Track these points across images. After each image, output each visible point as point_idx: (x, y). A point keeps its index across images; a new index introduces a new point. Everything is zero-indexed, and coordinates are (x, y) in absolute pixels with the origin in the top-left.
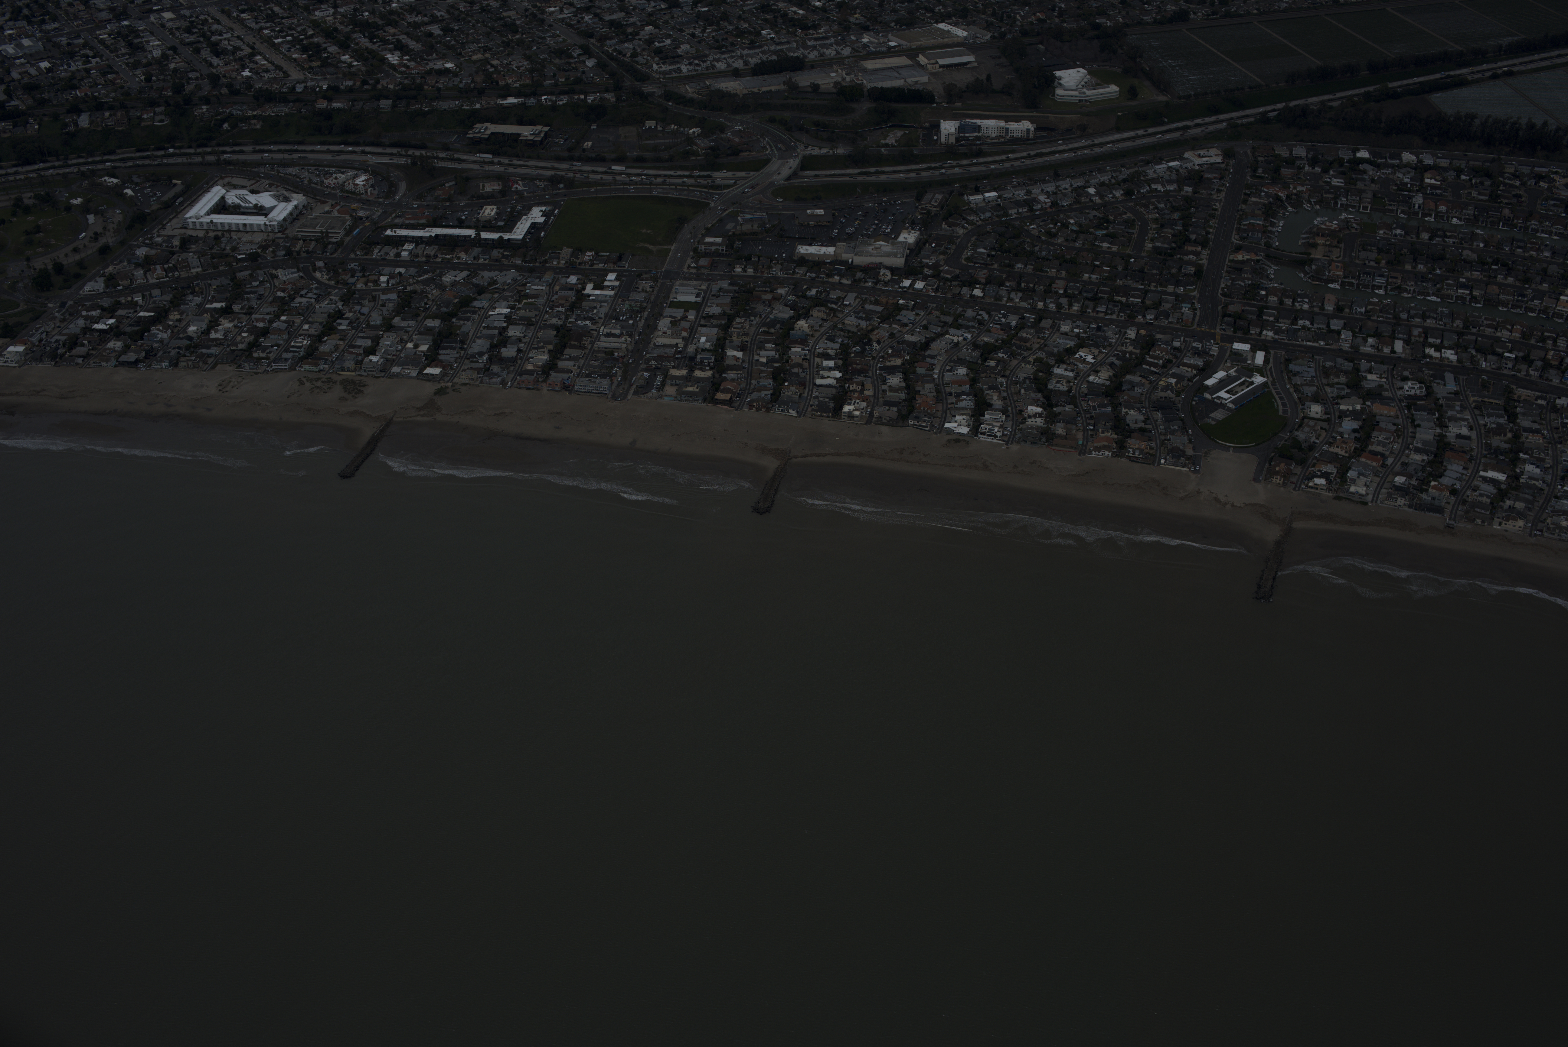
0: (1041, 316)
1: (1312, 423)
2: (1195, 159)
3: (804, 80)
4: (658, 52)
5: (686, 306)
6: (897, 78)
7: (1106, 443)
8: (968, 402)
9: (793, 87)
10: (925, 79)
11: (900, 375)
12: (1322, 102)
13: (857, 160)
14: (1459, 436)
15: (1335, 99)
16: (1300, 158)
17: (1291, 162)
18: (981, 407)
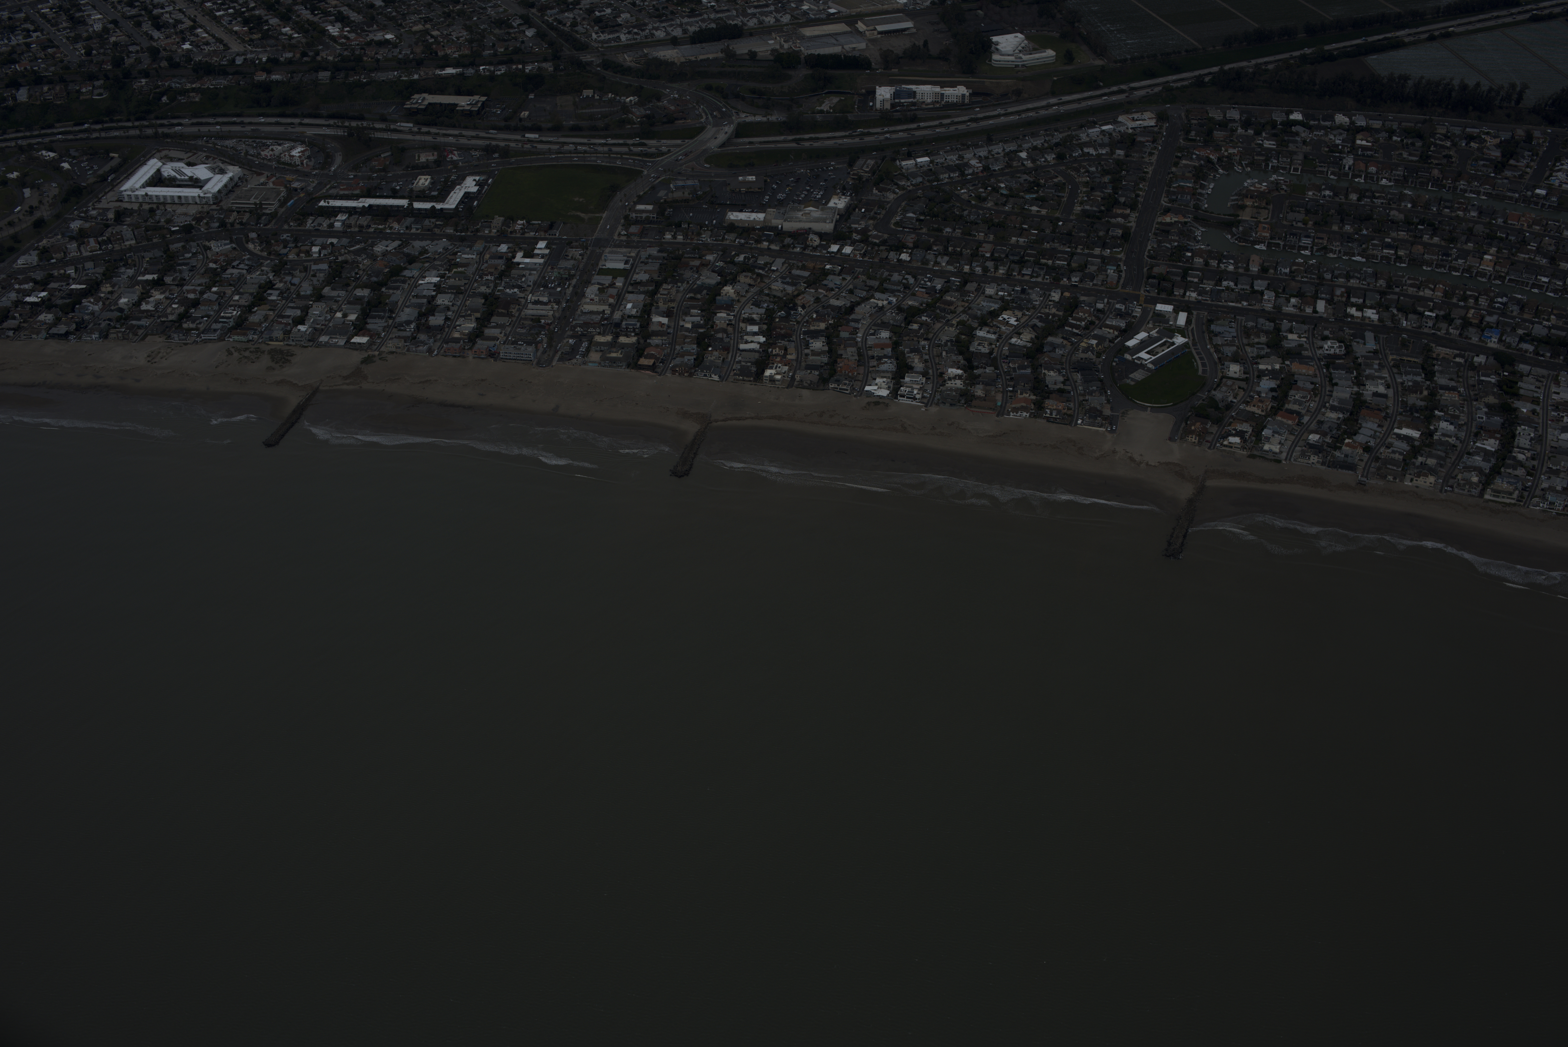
0: (966, 279)
1: (1229, 382)
2: (1128, 123)
3: (741, 47)
4: (598, 21)
5: (615, 273)
6: (834, 45)
7: (1024, 404)
8: (889, 366)
9: (730, 55)
10: (863, 46)
11: (823, 339)
12: (1257, 65)
13: (792, 126)
14: (1376, 394)
15: (1270, 61)
16: (1234, 121)
17: (1224, 124)
18: (903, 369)
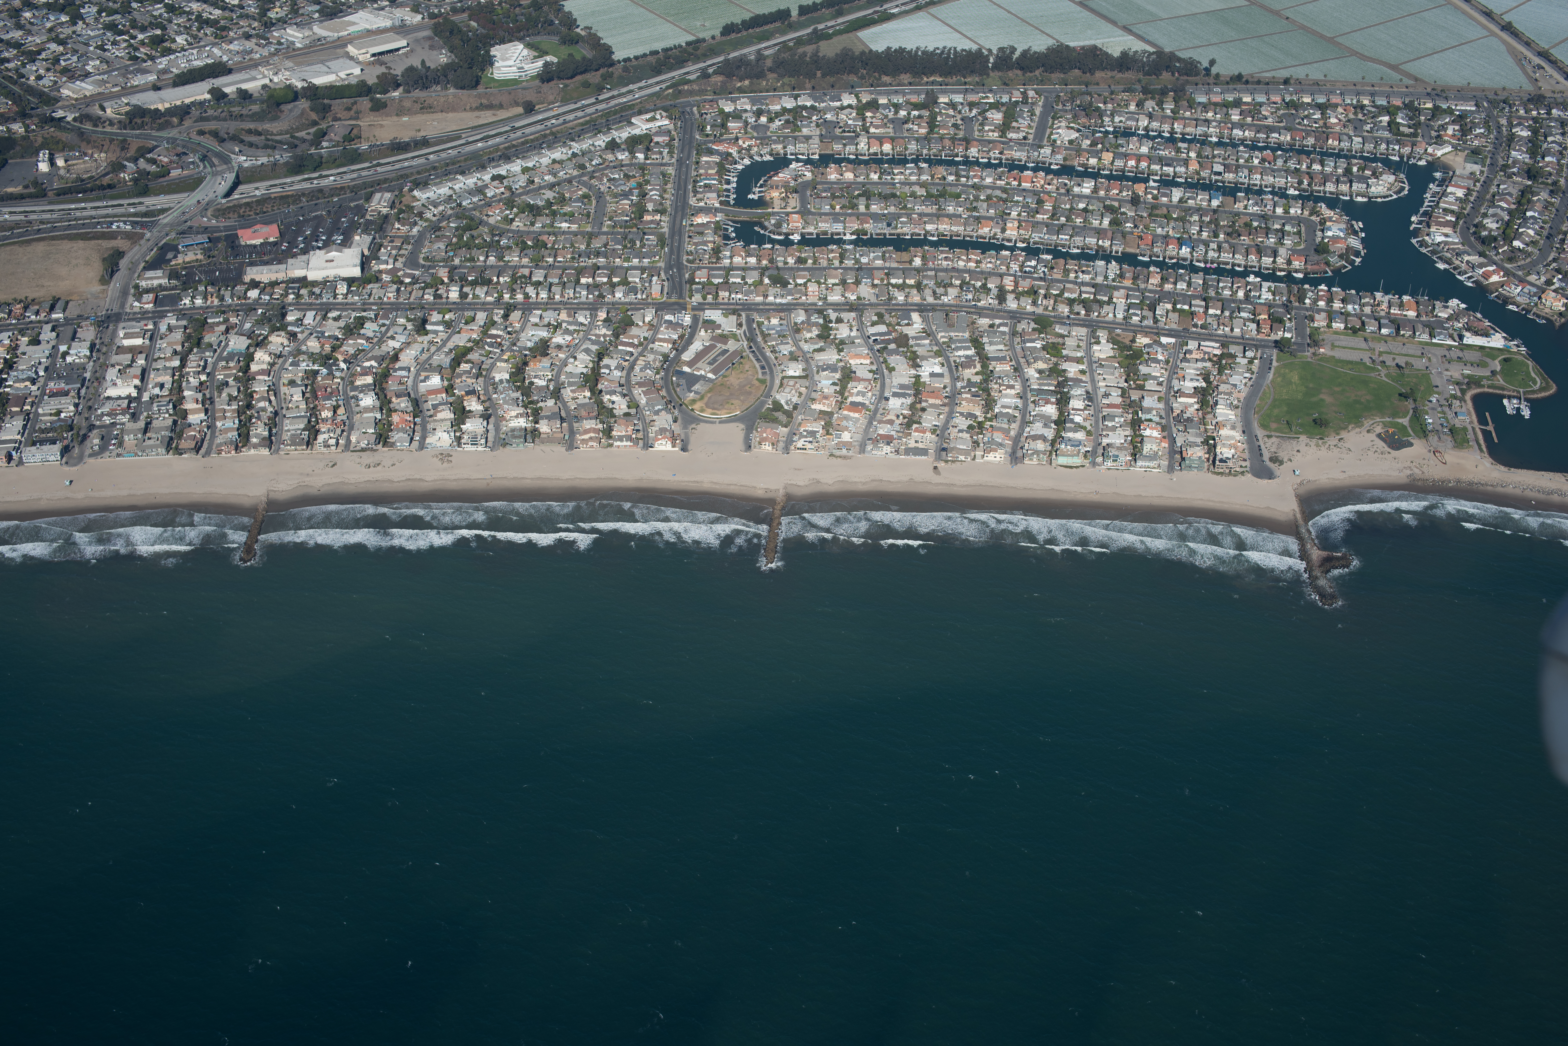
0: (509, 309)
1: (791, 383)
2: (640, 126)
3: (229, 85)
4: (65, 71)
5: (134, 351)
6: (327, 73)
7: (593, 435)
8: (446, 413)
9: (218, 95)
10: (357, 71)
11: (373, 394)
12: (757, 52)
13: (297, 167)
14: (932, 375)
15: (769, 47)
16: (745, 111)
17: (737, 115)
18: (461, 414)
